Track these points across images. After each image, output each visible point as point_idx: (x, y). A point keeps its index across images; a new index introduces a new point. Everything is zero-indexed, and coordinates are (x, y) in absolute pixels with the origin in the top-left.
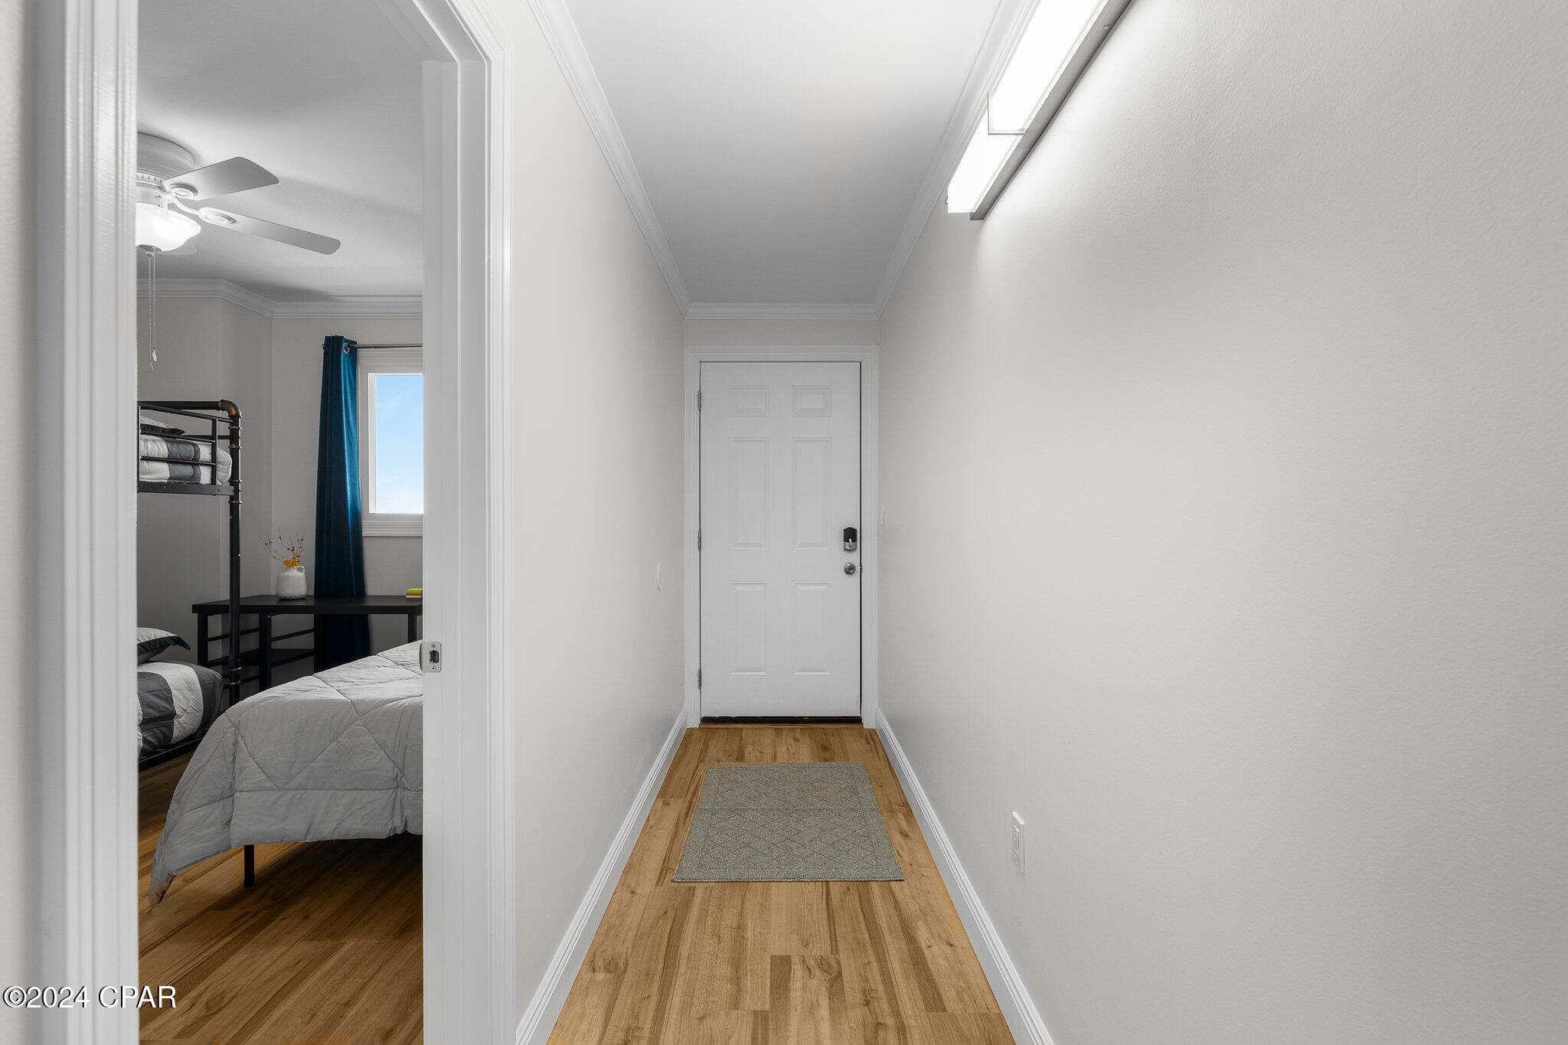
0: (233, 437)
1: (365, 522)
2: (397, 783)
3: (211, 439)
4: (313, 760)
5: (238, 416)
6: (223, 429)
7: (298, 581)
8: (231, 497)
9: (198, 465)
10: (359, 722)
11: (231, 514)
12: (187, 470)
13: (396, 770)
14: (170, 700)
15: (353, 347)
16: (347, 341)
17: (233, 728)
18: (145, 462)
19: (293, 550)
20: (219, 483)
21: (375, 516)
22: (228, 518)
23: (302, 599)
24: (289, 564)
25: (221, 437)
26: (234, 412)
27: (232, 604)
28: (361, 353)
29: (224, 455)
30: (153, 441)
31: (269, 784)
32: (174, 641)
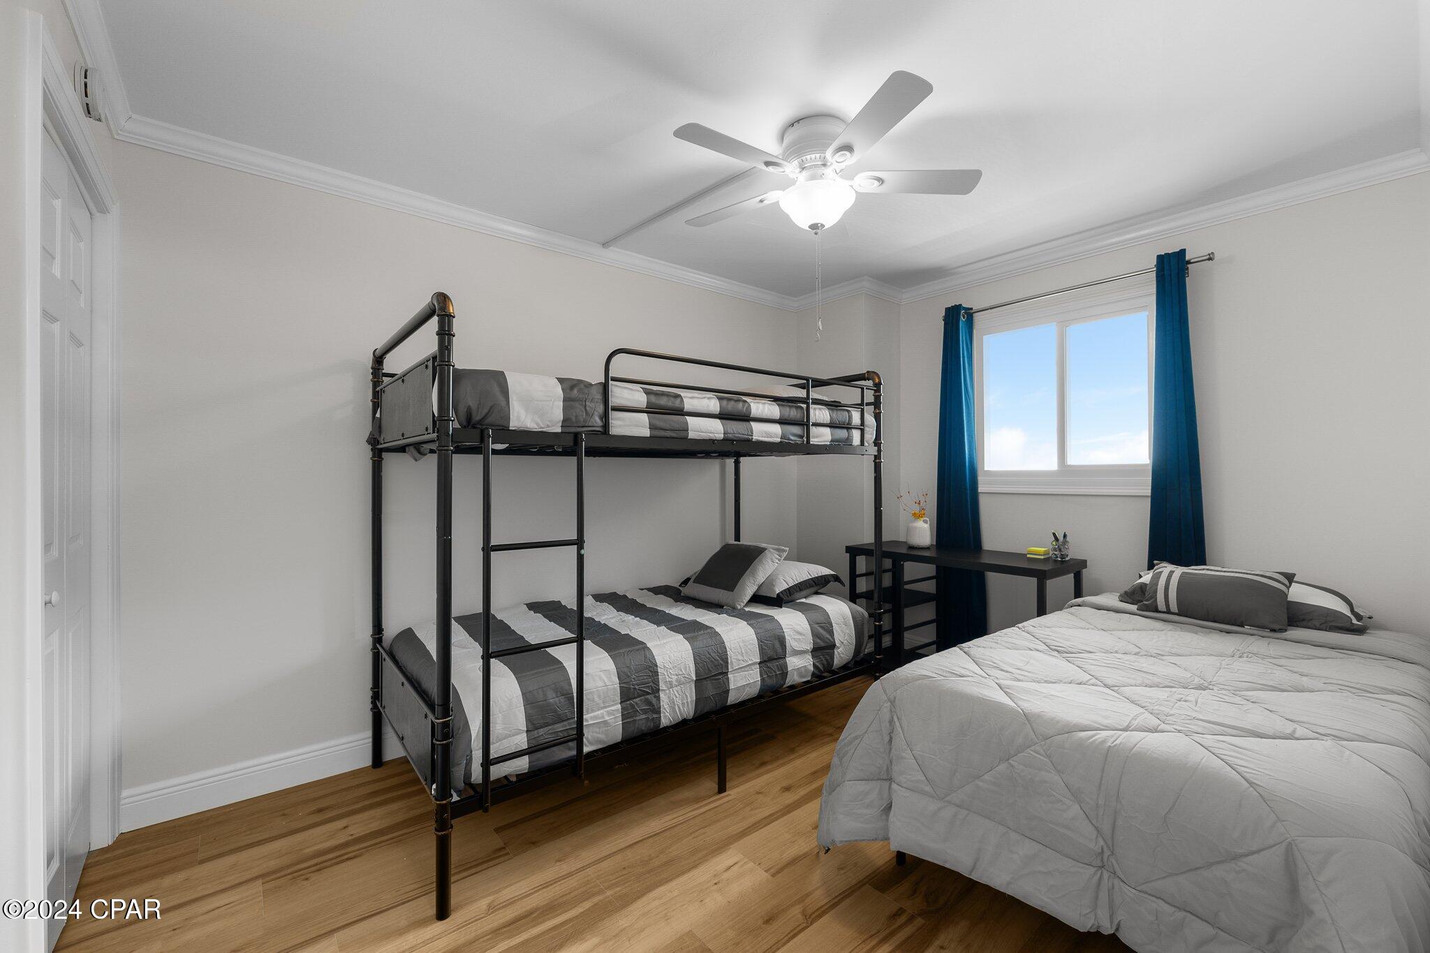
0: (877, 404)
1: (981, 479)
2: (1102, 860)
3: (861, 406)
4: (979, 777)
5: (880, 384)
6: (869, 396)
7: (923, 533)
8: (875, 456)
9: (851, 428)
10: (1037, 748)
11: (875, 472)
12: (842, 434)
13: (1101, 843)
14: (831, 633)
15: (970, 314)
16: (964, 308)
17: (889, 703)
18: (814, 428)
19: (919, 504)
20: (866, 444)
21: (989, 473)
22: (873, 475)
23: (927, 548)
24: (917, 516)
25: (868, 404)
26: (877, 380)
27: (876, 547)
28: (977, 317)
29: (870, 420)
30: (820, 409)
31: (928, 789)
32: (834, 577)
